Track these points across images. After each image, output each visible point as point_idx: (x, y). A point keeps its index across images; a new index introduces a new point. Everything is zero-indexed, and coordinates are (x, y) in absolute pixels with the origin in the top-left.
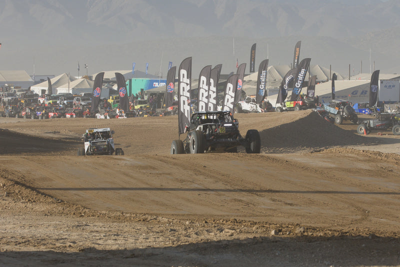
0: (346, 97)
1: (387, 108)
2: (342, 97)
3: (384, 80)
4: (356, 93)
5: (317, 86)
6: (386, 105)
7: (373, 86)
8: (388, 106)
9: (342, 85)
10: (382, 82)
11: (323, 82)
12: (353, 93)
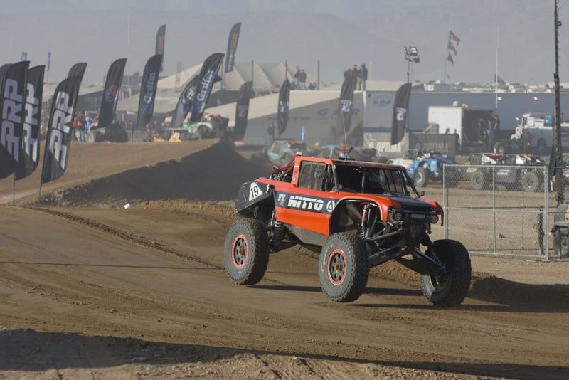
0: (308, 118)
1: (368, 138)
2: (303, 119)
3: (373, 92)
4: (326, 113)
5: (252, 102)
6: (366, 135)
7: (344, 102)
8: (370, 135)
9: (299, 99)
10: (369, 95)
11: (263, 94)
12: (320, 113)
